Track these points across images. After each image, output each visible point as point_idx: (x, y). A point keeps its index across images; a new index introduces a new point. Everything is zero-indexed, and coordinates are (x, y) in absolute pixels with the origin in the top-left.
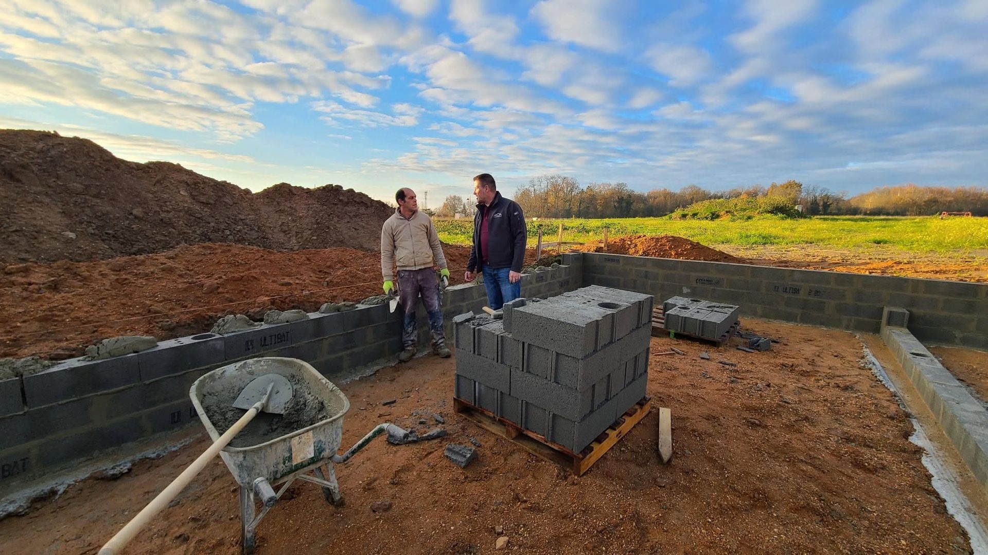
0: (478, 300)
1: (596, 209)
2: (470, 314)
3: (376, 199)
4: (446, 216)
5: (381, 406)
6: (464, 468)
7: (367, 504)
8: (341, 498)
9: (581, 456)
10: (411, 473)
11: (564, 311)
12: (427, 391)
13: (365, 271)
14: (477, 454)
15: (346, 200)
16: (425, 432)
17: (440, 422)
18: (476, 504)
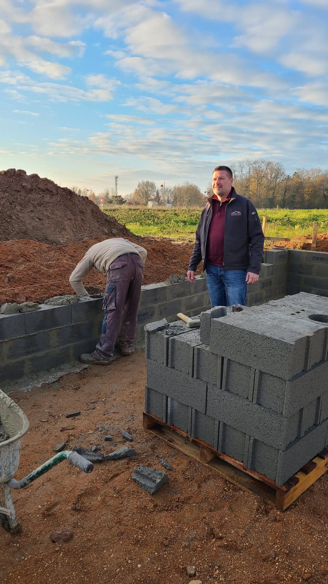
0: (172, 300)
1: (303, 198)
2: (163, 322)
3: (62, 186)
4: (137, 203)
5: (64, 419)
6: (153, 494)
7: (46, 532)
8: (18, 525)
9: (285, 489)
10: (95, 498)
11: (269, 323)
12: (114, 403)
13: (49, 267)
14: (168, 479)
15: (29, 187)
16: (112, 451)
17: (128, 440)
18: (166, 539)
